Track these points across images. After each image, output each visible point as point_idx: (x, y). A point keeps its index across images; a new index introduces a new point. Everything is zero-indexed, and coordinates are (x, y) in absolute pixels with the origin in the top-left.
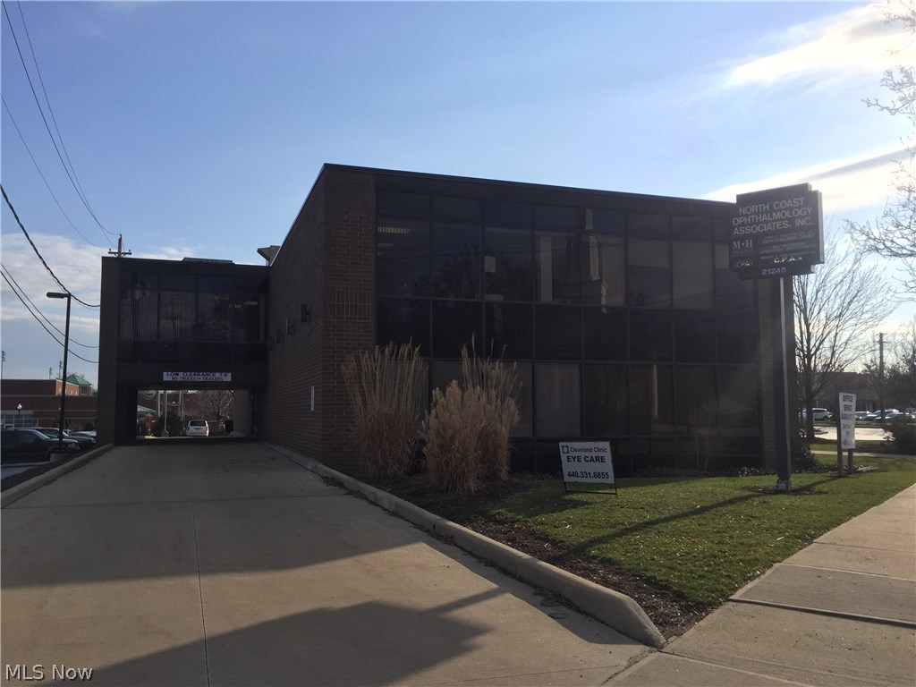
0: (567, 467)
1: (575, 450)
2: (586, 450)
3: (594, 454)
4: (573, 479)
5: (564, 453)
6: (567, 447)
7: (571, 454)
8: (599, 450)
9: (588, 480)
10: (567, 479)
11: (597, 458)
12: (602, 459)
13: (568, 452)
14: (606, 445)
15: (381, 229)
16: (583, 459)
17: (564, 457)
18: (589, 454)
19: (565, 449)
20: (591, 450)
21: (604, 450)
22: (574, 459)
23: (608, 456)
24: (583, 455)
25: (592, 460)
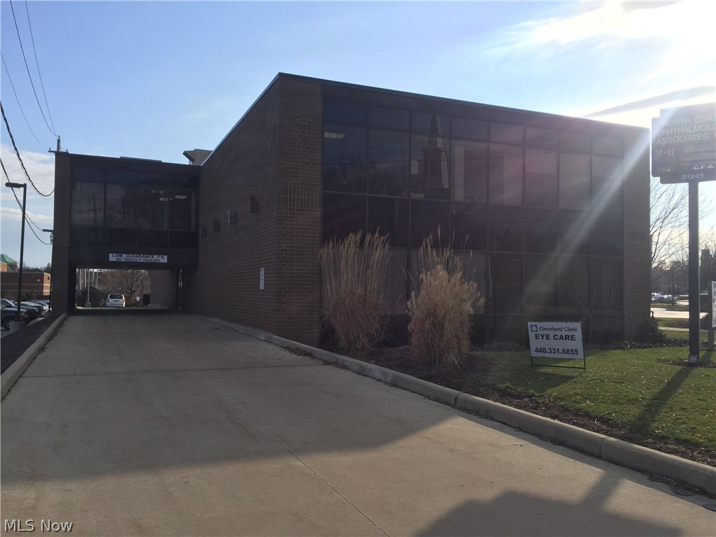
0: (534, 344)
1: (545, 329)
2: (556, 330)
3: (564, 333)
4: (540, 355)
5: (532, 331)
6: (536, 326)
7: (539, 332)
8: (570, 330)
9: (557, 356)
10: (534, 354)
11: (567, 337)
12: (572, 338)
13: (537, 331)
14: (578, 325)
15: (326, 135)
16: (551, 337)
17: (532, 335)
18: (559, 333)
19: (534, 328)
20: (560, 329)
21: (574, 330)
22: (543, 337)
23: (578, 335)
24: (552, 333)
25: (561, 337)
